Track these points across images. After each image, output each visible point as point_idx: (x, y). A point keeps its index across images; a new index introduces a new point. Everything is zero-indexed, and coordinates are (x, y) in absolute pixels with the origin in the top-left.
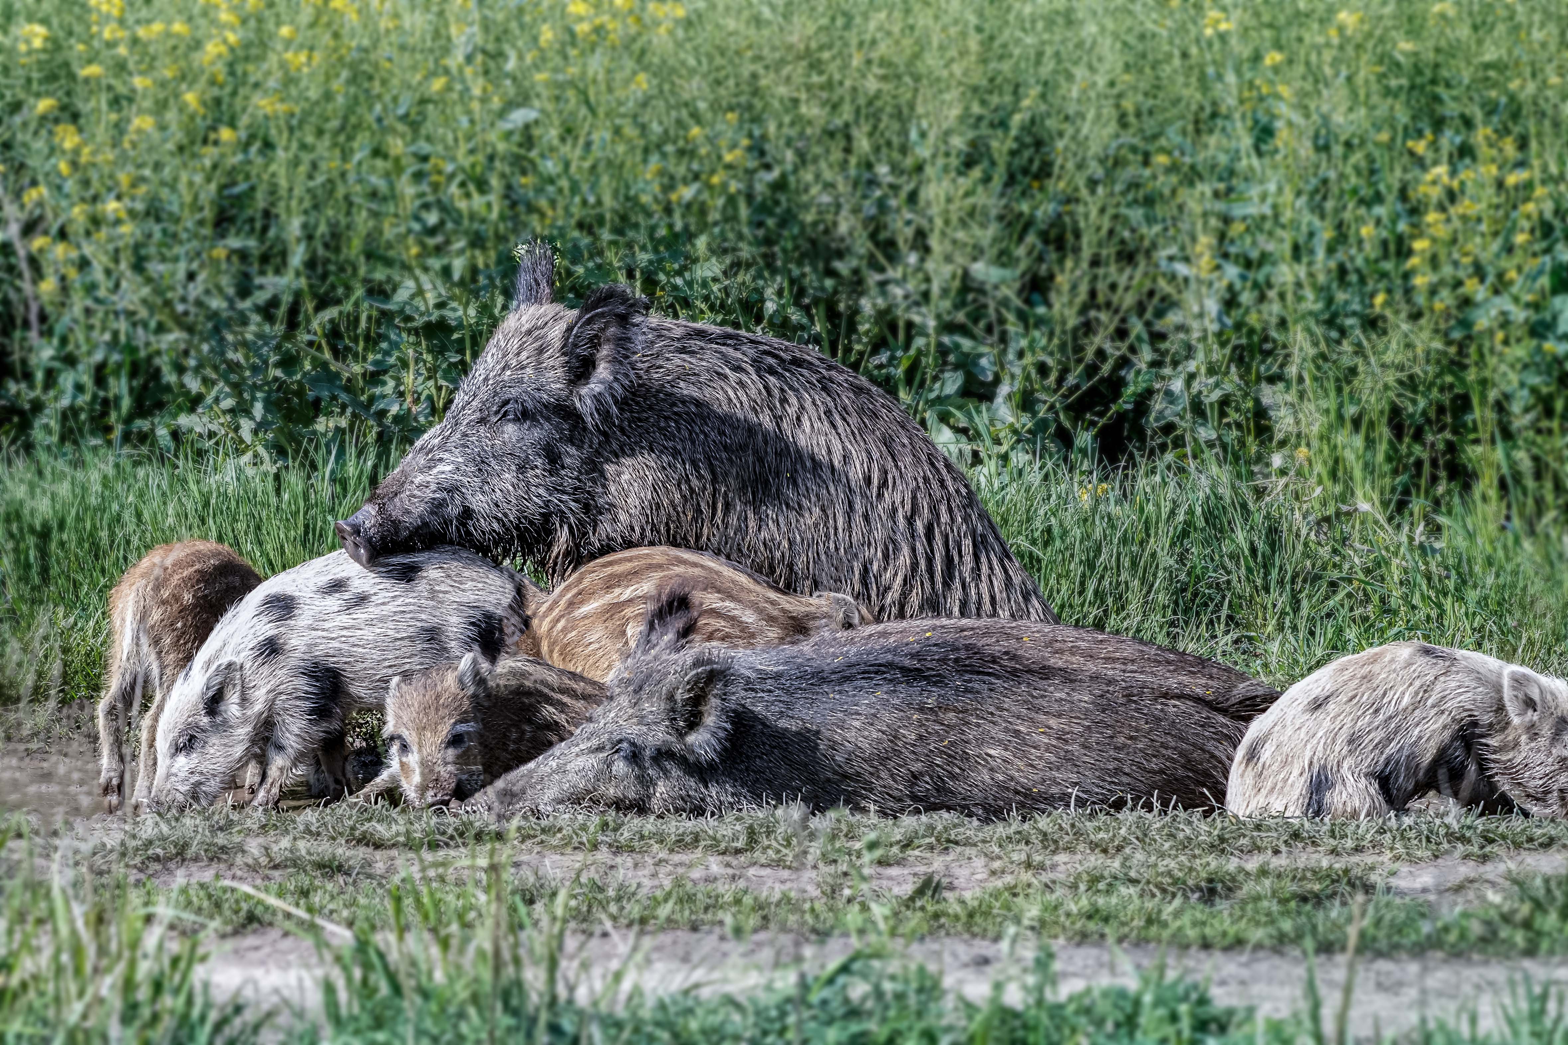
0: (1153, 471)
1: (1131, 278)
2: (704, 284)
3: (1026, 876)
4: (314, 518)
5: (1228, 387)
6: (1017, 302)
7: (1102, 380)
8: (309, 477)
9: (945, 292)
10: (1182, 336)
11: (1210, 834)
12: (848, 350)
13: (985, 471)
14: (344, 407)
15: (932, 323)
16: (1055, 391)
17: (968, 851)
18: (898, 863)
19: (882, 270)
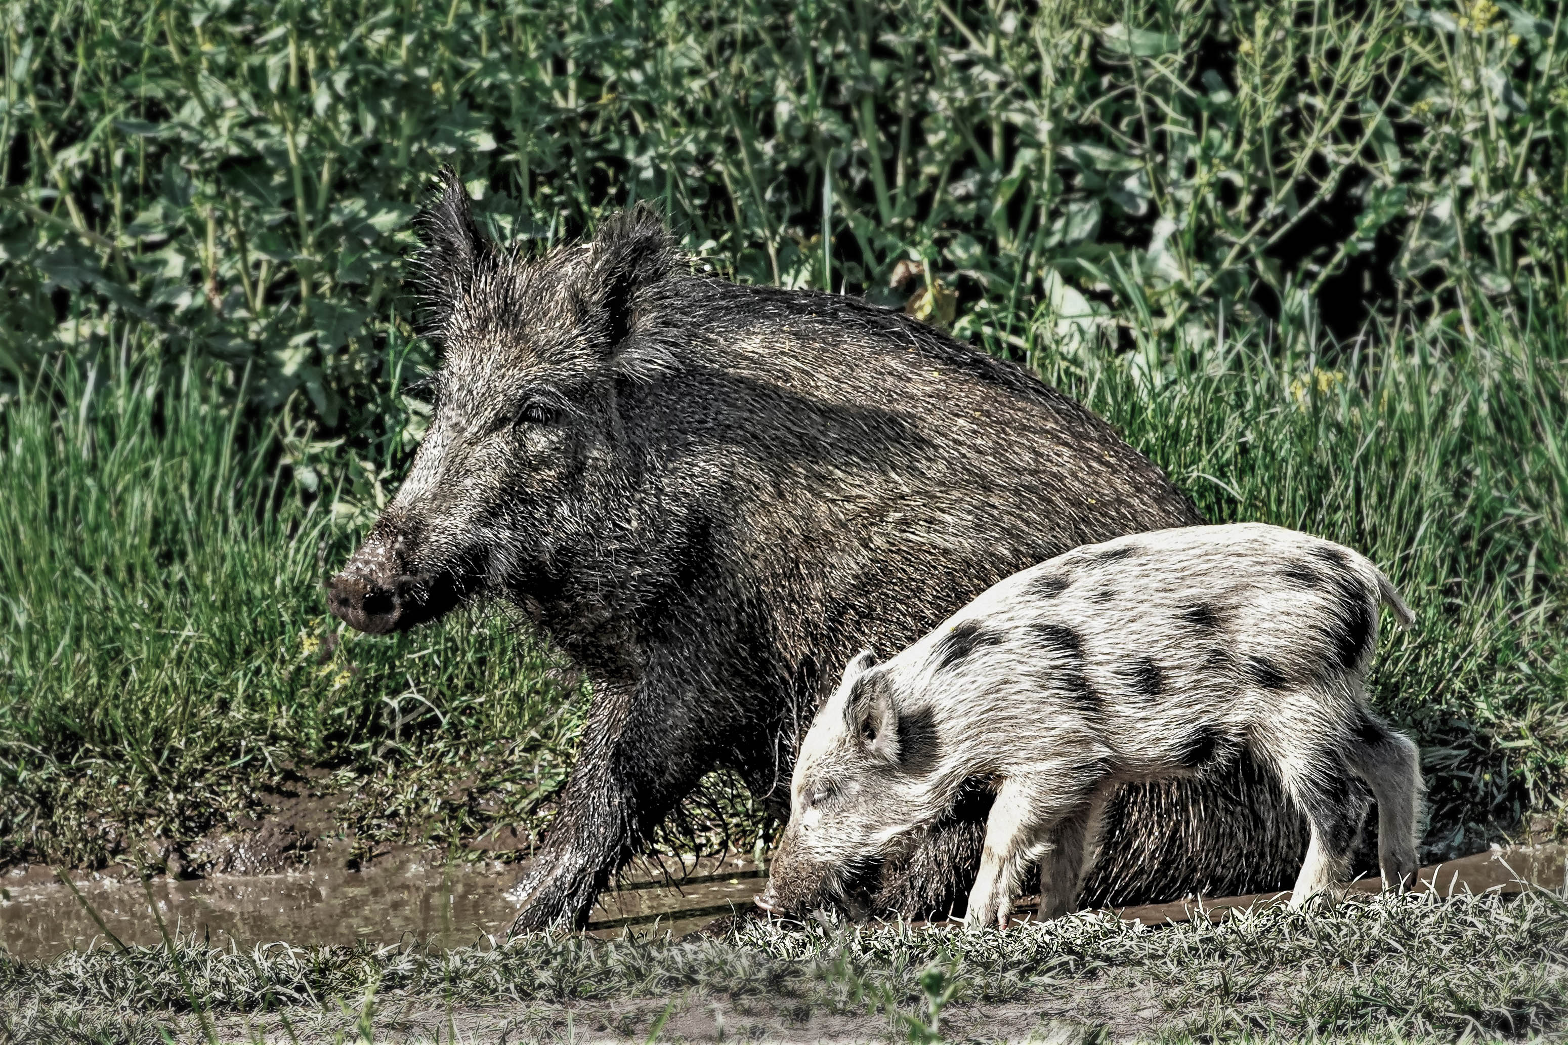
0: (1409, 349)
1: (1362, 40)
2: (677, 78)
3: (1220, 1013)
4: (65, 484)
5: (1526, 207)
6: (1181, 86)
7: (1322, 205)
8: (54, 417)
9: (1064, 76)
10: (1447, 129)
11: (1515, 927)
12: (913, 174)
13: (1140, 359)
14: (103, 303)
15: (1044, 127)
16: (1248, 226)
17: (1127, 972)
18: (1017, 998)
19: (963, 44)
